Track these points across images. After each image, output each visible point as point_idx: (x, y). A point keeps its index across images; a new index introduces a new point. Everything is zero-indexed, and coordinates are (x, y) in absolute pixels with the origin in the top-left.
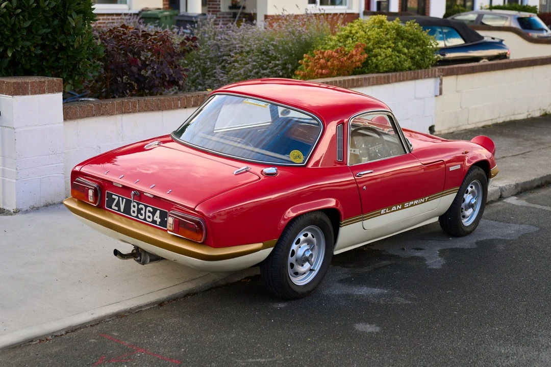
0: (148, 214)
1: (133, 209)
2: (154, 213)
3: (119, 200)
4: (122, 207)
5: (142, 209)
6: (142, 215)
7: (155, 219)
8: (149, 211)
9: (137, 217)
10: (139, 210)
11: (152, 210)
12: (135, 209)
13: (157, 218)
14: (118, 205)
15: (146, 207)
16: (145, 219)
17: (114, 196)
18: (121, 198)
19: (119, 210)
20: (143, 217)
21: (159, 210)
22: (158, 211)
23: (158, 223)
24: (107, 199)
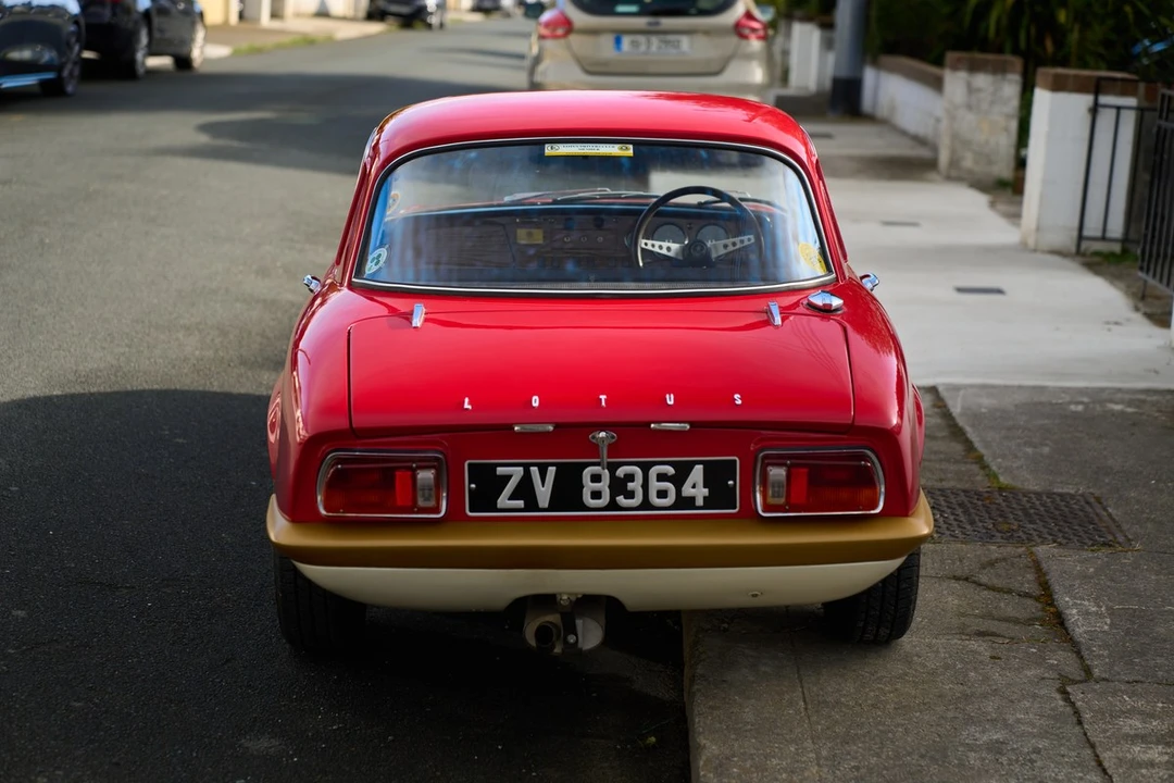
0: (656, 486)
2: (679, 480)
3: (527, 477)
4: (543, 493)
6: (630, 495)
7: (687, 490)
8: (662, 477)
9: (613, 505)
10: (619, 486)
11: (670, 470)
12: (604, 486)
13: (695, 488)
14: (525, 490)
15: (646, 468)
16: (646, 505)
17: (500, 470)
18: (534, 470)
19: (532, 504)
20: (637, 501)
21: (698, 463)
22: (699, 469)
23: (700, 502)
24: (473, 486)
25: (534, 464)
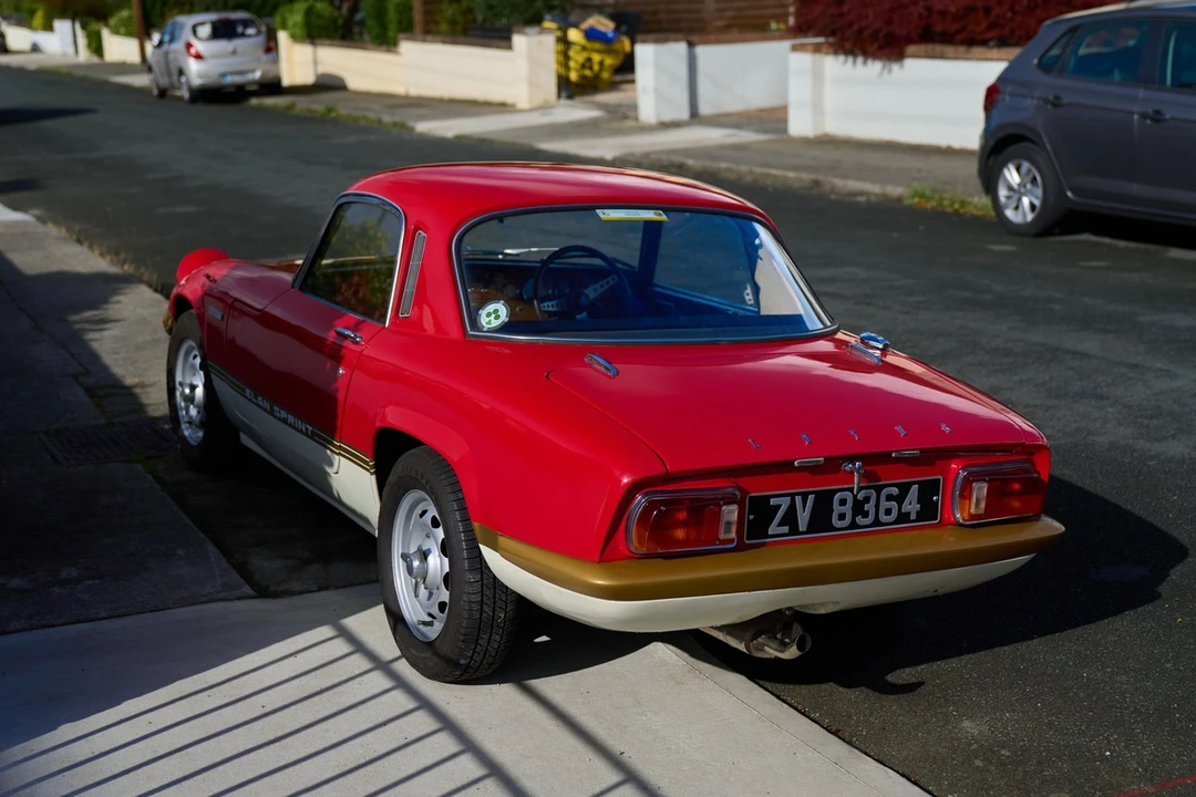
0: (884, 504)
1: (837, 510)
2: (900, 499)
3: (793, 506)
4: (803, 518)
5: (867, 499)
6: (866, 515)
7: (906, 507)
8: (890, 498)
9: (853, 525)
10: (859, 508)
11: (895, 491)
12: (848, 509)
13: (911, 505)
14: (790, 519)
15: (879, 490)
17: (773, 502)
18: (798, 499)
19: (794, 530)
20: (871, 519)
21: (914, 483)
22: (915, 488)
23: (913, 517)
24: (751, 517)
25: (798, 494)
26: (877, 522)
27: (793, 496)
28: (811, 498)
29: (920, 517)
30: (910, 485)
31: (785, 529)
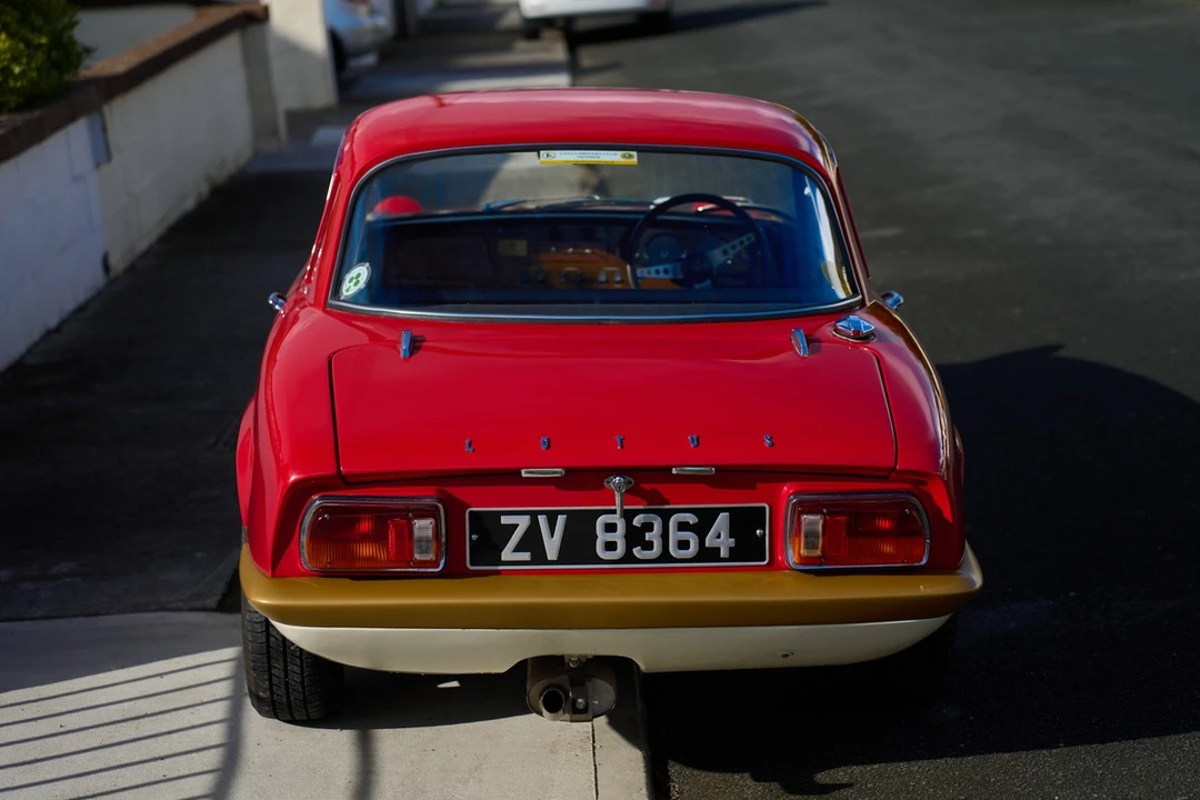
1: (602, 537)
2: (701, 530)
4: (552, 546)
5: (648, 527)
6: (648, 546)
8: (683, 526)
9: (628, 557)
10: (635, 537)
11: (691, 519)
12: (618, 537)
14: (532, 541)
15: (665, 516)
17: (505, 520)
21: (724, 510)
22: (723, 518)
24: (474, 537)
25: (542, 513)
26: (665, 556)
27: (534, 516)
28: (561, 520)
29: (735, 554)
30: (715, 513)
31: (526, 556)
